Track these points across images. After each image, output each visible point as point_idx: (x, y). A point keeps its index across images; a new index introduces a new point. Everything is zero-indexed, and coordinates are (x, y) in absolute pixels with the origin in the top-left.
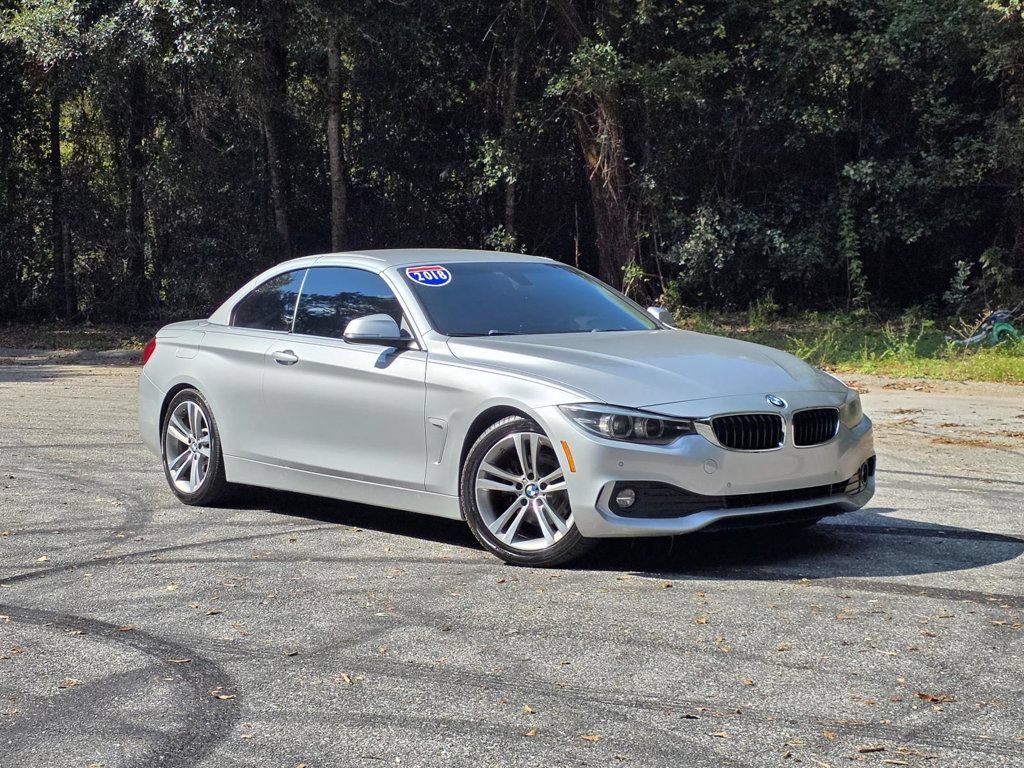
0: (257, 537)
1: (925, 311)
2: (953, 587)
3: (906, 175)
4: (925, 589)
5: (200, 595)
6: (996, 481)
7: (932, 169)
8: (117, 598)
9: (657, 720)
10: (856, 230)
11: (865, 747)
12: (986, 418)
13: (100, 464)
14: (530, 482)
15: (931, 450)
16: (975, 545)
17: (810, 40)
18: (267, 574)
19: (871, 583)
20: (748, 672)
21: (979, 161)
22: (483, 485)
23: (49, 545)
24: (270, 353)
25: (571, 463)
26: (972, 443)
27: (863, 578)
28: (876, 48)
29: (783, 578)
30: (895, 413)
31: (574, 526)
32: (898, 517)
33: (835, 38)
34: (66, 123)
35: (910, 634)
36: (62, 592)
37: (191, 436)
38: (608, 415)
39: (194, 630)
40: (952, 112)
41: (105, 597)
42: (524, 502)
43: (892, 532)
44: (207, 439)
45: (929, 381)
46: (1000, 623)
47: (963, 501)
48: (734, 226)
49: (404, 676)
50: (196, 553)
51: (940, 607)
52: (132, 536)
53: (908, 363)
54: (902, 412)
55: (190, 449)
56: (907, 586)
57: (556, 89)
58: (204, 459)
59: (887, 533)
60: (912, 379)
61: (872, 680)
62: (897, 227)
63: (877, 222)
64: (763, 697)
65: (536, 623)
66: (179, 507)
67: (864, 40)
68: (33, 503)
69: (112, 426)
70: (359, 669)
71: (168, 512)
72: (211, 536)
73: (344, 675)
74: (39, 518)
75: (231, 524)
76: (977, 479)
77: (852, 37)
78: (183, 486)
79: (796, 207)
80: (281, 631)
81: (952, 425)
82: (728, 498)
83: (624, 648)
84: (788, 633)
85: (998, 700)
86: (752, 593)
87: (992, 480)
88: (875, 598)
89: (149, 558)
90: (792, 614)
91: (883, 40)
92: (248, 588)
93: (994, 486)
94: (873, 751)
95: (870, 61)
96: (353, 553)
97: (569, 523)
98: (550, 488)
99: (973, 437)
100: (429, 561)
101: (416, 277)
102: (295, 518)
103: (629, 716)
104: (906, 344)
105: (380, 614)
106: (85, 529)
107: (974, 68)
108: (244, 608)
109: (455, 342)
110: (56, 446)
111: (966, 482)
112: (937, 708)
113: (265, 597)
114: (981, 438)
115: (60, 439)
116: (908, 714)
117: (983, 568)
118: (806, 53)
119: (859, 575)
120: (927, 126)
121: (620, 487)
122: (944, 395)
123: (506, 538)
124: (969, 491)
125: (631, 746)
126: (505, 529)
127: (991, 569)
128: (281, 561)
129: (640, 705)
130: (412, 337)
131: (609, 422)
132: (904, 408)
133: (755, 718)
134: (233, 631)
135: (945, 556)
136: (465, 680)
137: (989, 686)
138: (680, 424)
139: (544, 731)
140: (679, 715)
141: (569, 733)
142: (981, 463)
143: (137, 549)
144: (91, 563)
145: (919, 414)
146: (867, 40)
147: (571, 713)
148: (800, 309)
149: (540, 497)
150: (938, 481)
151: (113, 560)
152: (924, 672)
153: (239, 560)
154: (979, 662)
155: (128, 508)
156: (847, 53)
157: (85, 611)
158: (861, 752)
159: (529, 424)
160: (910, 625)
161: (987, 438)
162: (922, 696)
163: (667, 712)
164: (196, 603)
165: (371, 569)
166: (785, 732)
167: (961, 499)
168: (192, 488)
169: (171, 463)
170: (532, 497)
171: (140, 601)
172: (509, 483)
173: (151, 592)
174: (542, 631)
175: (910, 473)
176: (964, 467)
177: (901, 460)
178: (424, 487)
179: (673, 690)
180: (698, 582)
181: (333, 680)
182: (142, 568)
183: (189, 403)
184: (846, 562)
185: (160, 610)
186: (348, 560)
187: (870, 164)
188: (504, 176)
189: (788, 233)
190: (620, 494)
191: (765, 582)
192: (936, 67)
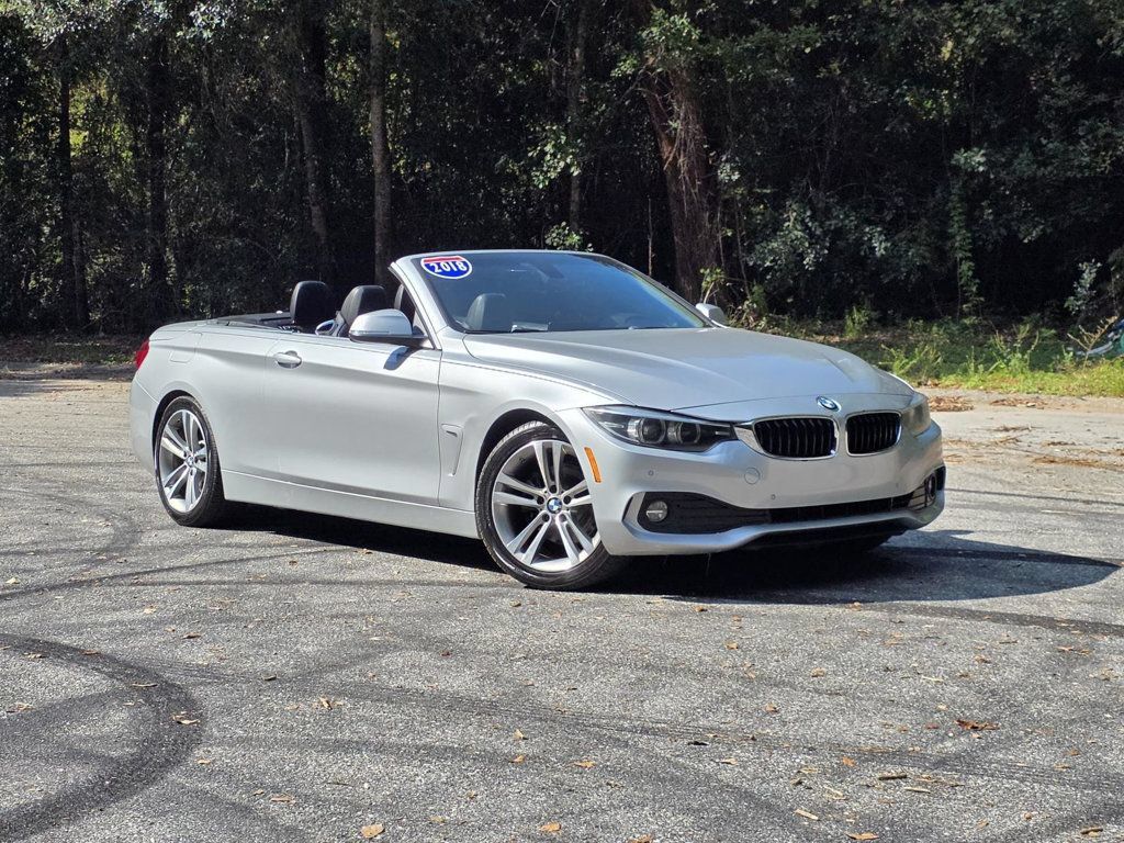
0: (254, 559)
1: (1046, 319)
2: (1023, 612)
3: (1024, 164)
4: (991, 614)
5: (180, 618)
6: (1097, 502)
7: (1054, 157)
8: (87, 621)
9: (662, 747)
10: (967, 227)
11: (886, 774)
12: (1100, 437)
13: (94, 484)
14: (552, 496)
15: (1030, 469)
16: (1057, 569)
17: (915, 10)
18: (258, 597)
19: (931, 608)
20: (773, 698)
21: (1106, 149)
22: (501, 499)
23: (21, 566)
24: (271, 355)
25: (596, 471)
26: (1078, 463)
27: (923, 602)
28: (989, 19)
29: (832, 601)
30: (998, 430)
31: (601, 545)
32: (978, 539)
33: (943, 8)
34: (78, 109)
35: (961, 660)
36: (27, 615)
37: (187, 448)
38: (637, 418)
39: (166, 654)
40: (1076, 93)
41: (74, 620)
42: (546, 518)
43: (966, 555)
44: (203, 452)
45: (1043, 397)
46: (1066, 649)
47: (1054, 523)
48: (828, 223)
49: (390, 701)
50: (184, 576)
51: (1003, 632)
52: (117, 557)
53: (1022, 377)
54: (1006, 430)
55: (185, 463)
56: (971, 611)
57: (626, 67)
58: (200, 474)
59: (960, 555)
60: (1025, 394)
61: (909, 708)
62: (1013, 223)
63: (991, 218)
64: (784, 723)
65: (547, 648)
66: (173, 527)
67: (976, 10)
68: (11, 523)
69: (114, 444)
70: (340, 694)
71: (160, 533)
72: (204, 558)
73: (323, 701)
74: (15, 539)
75: (228, 545)
76: (1076, 500)
77: (963, 7)
78: (178, 505)
79: (899, 201)
80: (262, 655)
81: (1060, 443)
82: (772, 511)
83: (640, 673)
84: (826, 658)
85: (1047, 728)
86: (795, 617)
87: (1093, 502)
88: (931, 623)
89: (128, 581)
90: (835, 639)
91: (997, 10)
92: (235, 612)
93: (1094, 508)
94: (893, 778)
95: (982, 34)
96: (356, 576)
97: (596, 541)
98: (575, 502)
99: (1082, 456)
100: (441, 584)
101: (432, 269)
102: (300, 539)
103: (630, 742)
104: (1019, 355)
105: (376, 638)
106: (64, 551)
107: (1099, 42)
108: (224, 632)
109: (472, 339)
110: (48, 464)
111: (1063, 503)
112: (975, 735)
113: (251, 620)
114: (1090, 458)
115: (52, 457)
116: (942, 741)
117: (1061, 592)
118: (909, 25)
119: (919, 599)
120: (1049, 108)
121: (650, 499)
122: (1058, 413)
123: (525, 558)
124: (1065, 513)
125: (627, 772)
126: (524, 548)
127: (1069, 594)
128: (276, 584)
129: (645, 731)
130: (426, 335)
131: (638, 427)
132: (1010, 426)
133: (770, 745)
134: (209, 655)
135: (1021, 580)
136: (458, 705)
137: (1039, 713)
138: (719, 429)
139: (535, 757)
140: (686, 742)
141: (560, 759)
142: (1084, 484)
143: (118, 571)
144: (65, 585)
145: (1026, 432)
146: (980, 12)
147: (568, 739)
148: (905, 317)
149: (564, 512)
150: (1031, 503)
151: (90, 583)
152: (970, 698)
153: (230, 582)
154: (1034, 689)
155: (117, 529)
156: (956, 25)
157: (49, 633)
158: (880, 779)
159: (552, 430)
160: (966, 651)
161: (1096, 457)
162: (961, 723)
163: (674, 738)
164: (173, 627)
165: (374, 593)
166: (800, 759)
167: (1054, 521)
168: (187, 507)
169: (165, 479)
170: (554, 512)
171: (112, 624)
172: (530, 496)
173: (126, 615)
174: (553, 657)
175: (1002, 494)
176: (1064, 488)
177: (995, 480)
178: (438, 502)
179: (686, 716)
180: (736, 606)
181: (310, 706)
182: (121, 592)
183: (184, 412)
184: (907, 586)
185: (134, 633)
186: (351, 583)
187: (982, 152)
188: (568, 166)
189: (890, 232)
190: (651, 507)
191: (811, 606)
192: (1059, 41)
